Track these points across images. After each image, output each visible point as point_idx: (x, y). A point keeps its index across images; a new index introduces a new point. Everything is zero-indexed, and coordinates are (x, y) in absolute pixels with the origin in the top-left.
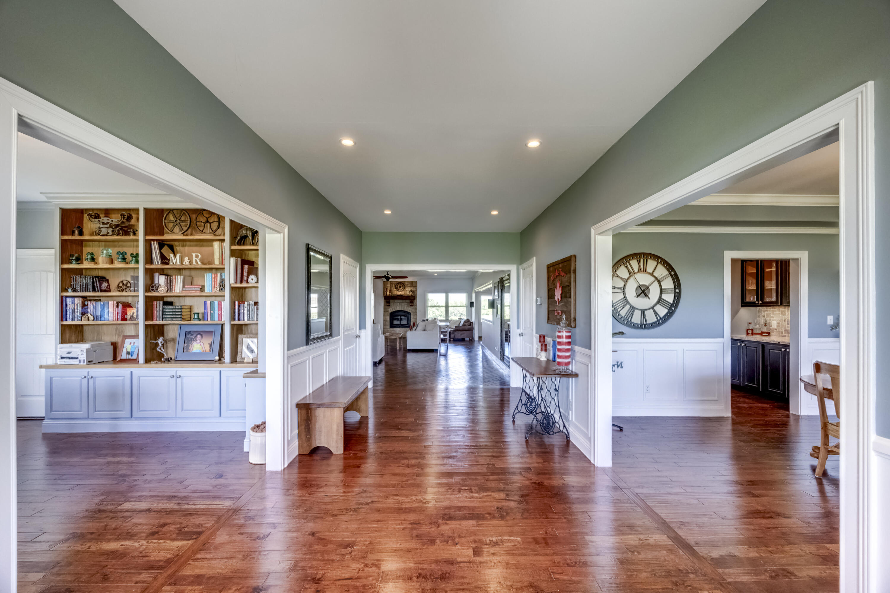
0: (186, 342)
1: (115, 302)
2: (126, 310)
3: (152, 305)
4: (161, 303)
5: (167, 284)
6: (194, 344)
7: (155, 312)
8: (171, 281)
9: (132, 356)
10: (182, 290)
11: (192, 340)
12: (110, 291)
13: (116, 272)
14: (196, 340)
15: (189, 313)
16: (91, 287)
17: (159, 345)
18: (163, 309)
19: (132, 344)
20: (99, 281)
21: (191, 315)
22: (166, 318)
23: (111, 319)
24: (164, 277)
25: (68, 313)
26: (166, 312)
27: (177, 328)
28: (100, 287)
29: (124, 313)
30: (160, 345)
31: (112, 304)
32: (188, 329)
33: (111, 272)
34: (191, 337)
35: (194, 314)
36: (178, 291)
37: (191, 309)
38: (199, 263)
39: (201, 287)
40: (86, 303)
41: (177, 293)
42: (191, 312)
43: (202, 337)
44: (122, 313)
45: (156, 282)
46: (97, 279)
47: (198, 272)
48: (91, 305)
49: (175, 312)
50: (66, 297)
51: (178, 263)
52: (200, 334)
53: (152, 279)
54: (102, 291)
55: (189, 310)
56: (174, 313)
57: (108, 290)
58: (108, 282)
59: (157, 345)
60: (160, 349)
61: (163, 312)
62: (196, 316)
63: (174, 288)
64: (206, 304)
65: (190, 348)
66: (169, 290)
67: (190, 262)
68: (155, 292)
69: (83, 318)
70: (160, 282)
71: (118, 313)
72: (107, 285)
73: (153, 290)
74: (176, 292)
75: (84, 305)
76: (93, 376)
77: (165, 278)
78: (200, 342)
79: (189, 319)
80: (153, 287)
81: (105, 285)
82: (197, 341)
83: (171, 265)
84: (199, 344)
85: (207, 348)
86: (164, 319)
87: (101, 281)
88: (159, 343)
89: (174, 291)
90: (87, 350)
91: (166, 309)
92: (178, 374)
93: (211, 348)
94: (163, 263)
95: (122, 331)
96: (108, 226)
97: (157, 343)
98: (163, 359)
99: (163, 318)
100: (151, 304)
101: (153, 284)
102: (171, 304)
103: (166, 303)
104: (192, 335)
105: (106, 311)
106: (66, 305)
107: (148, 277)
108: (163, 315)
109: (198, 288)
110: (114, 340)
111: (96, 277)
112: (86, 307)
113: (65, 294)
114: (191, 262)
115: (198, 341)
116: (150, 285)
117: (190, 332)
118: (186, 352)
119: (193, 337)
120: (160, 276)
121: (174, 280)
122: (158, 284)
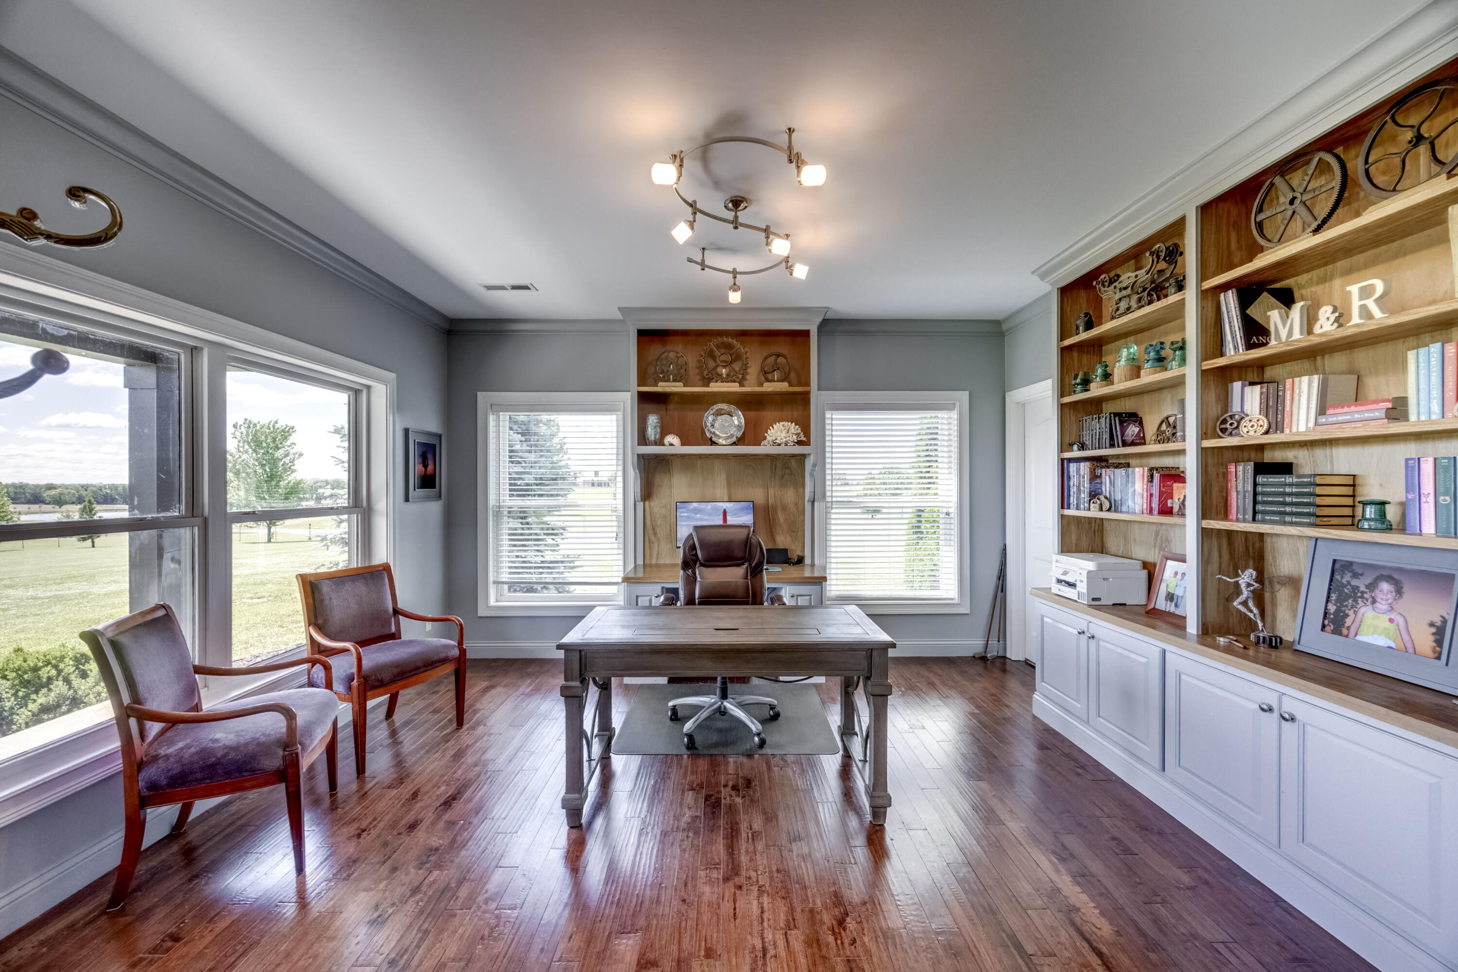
0: (1334, 597)
1: (1146, 469)
2: (1172, 487)
3: (1226, 475)
4: (1250, 467)
5: (1266, 409)
6: (1363, 610)
7: (1234, 495)
8: (1279, 399)
9: (1176, 606)
10: (1316, 423)
11: (1356, 595)
12: (1144, 444)
13: (1156, 395)
14: (1374, 601)
15: (1349, 502)
16: (1108, 436)
17: (1239, 592)
18: (1255, 485)
19: (1179, 576)
20: (1121, 423)
21: (1353, 506)
22: (1264, 513)
23: (1138, 509)
24: (1257, 389)
25: (1072, 493)
26: (1264, 494)
27: (1304, 549)
28: (1122, 435)
29: (1166, 494)
30: (1245, 594)
31: (1139, 474)
32: (1345, 554)
33: (1146, 398)
34: (1354, 582)
35: (1365, 504)
36: (1302, 428)
37: (1354, 485)
38: (1377, 313)
39: (1389, 405)
40: (1098, 472)
41: (1298, 434)
42: (1354, 496)
43: (1399, 591)
44: (1161, 493)
45: (1236, 408)
46: (1117, 418)
47: (1382, 351)
48: (1107, 475)
49: (1290, 494)
50: (1070, 460)
51: (1297, 335)
52: (1389, 579)
53: (1225, 400)
54: (1125, 444)
55: (1348, 491)
56: (1288, 499)
57: (1141, 440)
58: (1141, 424)
59: (1237, 590)
60: (1245, 603)
61: (1255, 494)
62: (1370, 512)
63: (1287, 420)
64: (1413, 467)
65: (1348, 622)
66: (1275, 426)
67: (1337, 320)
68: (1231, 434)
69: (1092, 505)
70: (1247, 409)
71: (1151, 495)
72: (1137, 430)
73: (1223, 430)
74: (1294, 430)
75: (1095, 477)
76: (1096, 636)
77: (1261, 393)
78: (1392, 609)
79: (1349, 521)
80: (1224, 421)
81: (1132, 430)
82: (1377, 605)
83: (1274, 347)
84: (1386, 617)
85: (1425, 640)
86: (1259, 517)
87: (1125, 422)
88: (1243, 586)
89: (1287, 431)
90: (1089, 572)
91: (1263, 485)
92: (1289, 707)
93: (1439, 642)
94: (1249, 346)
95: (1167, 540)
96: (1129, 291)
97: (1237, 585)
98: (1252, 637)
99: (1255, 513)
100: (1221, 470)
101: (1226, 412)
102: (1286, 468)
103: (1262, 468)
104: (1356, 575)
105: (1131, 490)
106: (1069, 478)
107: (1212, 396)
108: (1255, 502)
109: (1378, 411)
110: (1150, 559)
111: (1116, 414)
112: (1098, 481)
113: (1067, 455)
114: (1340, 320)
115: (1382, 606)
116: (1218, 419)
117: (1348, 566)
118: (1333, 632)
119: (1361, 584)
120: (1248, 389)
121: (1288, 394)
122: (1242, 411)
